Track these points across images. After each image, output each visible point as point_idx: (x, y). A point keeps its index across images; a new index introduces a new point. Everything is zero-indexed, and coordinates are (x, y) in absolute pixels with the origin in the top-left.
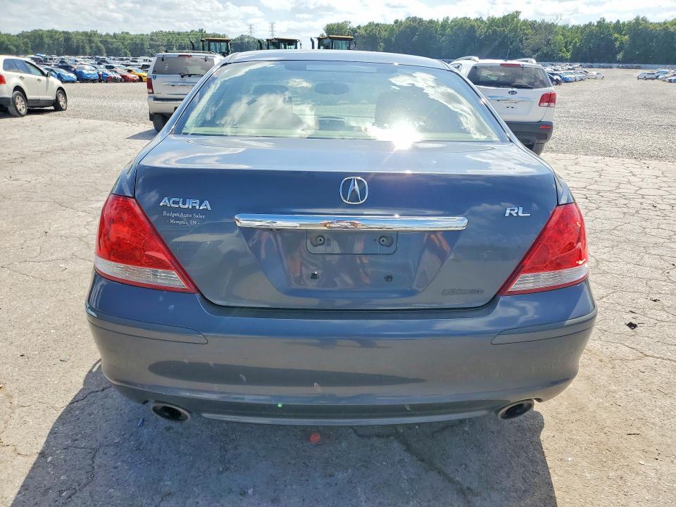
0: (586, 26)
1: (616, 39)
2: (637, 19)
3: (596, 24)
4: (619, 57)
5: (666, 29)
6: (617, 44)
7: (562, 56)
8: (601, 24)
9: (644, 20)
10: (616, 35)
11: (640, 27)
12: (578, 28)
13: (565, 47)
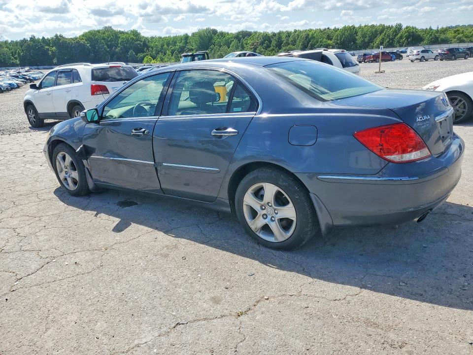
0: (22, 41)
1: (48, 49)
2: (56, 36)
3: (29, 39)
4: (55, 61)
5: (78, 42)
6: (50, 52)
7: (13, 62)
8: (33, 39)
9: (61, 36)
10: (47, 47)
11: (61, 41)
12: (17, 42)
13: (13, 56)
